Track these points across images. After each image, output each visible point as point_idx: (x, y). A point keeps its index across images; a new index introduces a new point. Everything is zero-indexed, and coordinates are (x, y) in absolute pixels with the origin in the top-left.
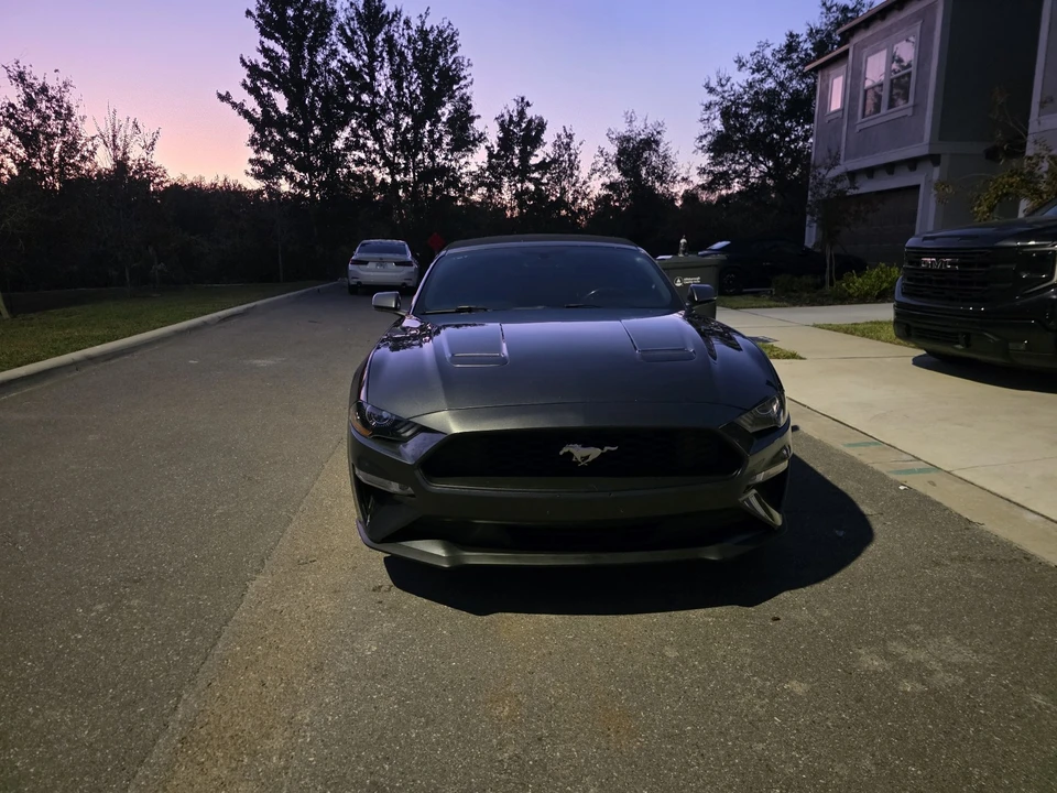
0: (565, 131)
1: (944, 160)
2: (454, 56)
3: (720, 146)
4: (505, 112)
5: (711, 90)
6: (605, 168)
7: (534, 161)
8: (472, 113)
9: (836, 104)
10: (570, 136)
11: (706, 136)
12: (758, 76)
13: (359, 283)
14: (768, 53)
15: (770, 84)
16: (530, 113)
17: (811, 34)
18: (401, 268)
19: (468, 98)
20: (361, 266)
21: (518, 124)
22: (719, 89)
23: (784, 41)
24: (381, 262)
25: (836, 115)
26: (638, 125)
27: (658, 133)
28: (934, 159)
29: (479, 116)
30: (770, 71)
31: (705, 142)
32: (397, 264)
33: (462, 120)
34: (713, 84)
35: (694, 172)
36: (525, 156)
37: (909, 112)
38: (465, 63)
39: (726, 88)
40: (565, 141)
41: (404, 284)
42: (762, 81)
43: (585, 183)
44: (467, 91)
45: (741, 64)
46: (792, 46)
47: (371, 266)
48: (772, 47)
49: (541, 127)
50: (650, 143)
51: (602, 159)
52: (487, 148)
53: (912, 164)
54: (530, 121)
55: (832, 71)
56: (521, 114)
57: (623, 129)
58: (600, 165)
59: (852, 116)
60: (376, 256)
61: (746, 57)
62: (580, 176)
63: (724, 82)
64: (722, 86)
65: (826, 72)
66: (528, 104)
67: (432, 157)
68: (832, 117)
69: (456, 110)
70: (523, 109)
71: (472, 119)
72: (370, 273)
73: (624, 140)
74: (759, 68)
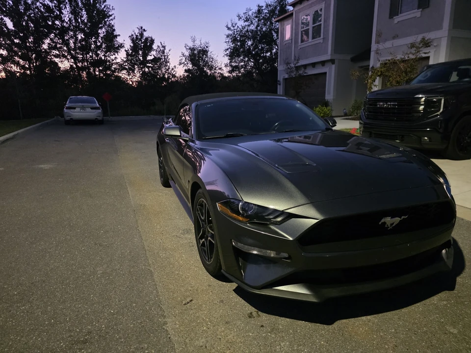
0: (161, 44)
1: (336, 62)
2: (105, 4)
3: (233, 54)
4: (133, 33)
5: (229, 29)
6: (186, 62)
7: (149, 58)
8: (115, 33)
9: (288, 36)
10: (164, 47)
11: (228, 49)
12: (247, 23)
13: (71, 119)
14: (250, 13)
15: (253, 27)
16: (146, 34)
17: (267, 6)
18: (94, 111)
19: (113, 26)
20: (72, 110)
21: (140, 40)
22: (232, 28)
23: (257, 8)
24: (83, 108)
25: (288, 42)
26: (197, 43)
27: (207, 47)
28: (332, 61)
29: (119, 35)
30: (252, 22)
31: (227, 52)
32: (92, 108)
33: (111, 37)
34: (230, 26)
35: (223, 66)
36: (145, 55)
37: (321, 41)
38: (111, 8)
39: (235, 28)
40: (162, 49)
41: (96, 119)
42: (249, 26)
43: (173, 69)
44: (112, 22)
45: (240, 18)
46: (259, 11)
47: (78, 110)
48: (252, 11)
49: (152, 41)
50: (204, 52)
51: (184, 58)
52: (125, 50)
53: (323, 63)
54: (147, 39)
55: (286, 22)
56: (142, 35)
57: (191, 45)
58: (183, 61)
59: (296, 42)
60: (80, 104)
61: (242, 15)
62: (170, 66)
63: (234, 25)
64: (233, 27)
65: (282, 22)
66: (144, 30)
67: (97, 55)
68: (286, 42)
69: (107, 32)
70: (142, 32)
71: (116, 36)
72: (78, 113)
73: (192, 50)
74: (247, 20)
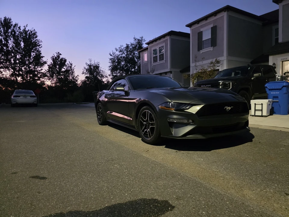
0: (70, 63)
1: (173, 72)
2: (36, 39)
3: (114, 69)
4: (53, 56)
5: (111, 55)
6: (86, 73)
7: (63, 70)
8: (41, 55)
9: (146, 59)
10: (71, 64)
11: (111, 66)
12: (121, 53)
13: (17, 103)
14: (122, 48)
15: (124, 55)
16: (61, 57)
17: (131, 44)
18: (32, 98)
19: (40, 51)
20: (17, 98)
21: (58, 59)
22: (113, 55)
23: (126, 45)
24: (25, 96)
25: (146, 62)
26: (93, 63)
27: (98, 65)
28: (171, 72)
29: (44, 57)
30: (123, 52)
31: (110, 68)
32: (31, 97)
33: (38, 57)
34: (111, 54)
35: (108, 75)
36: (60, 69)
37: (164, 62)
38: (40, 41)
39: (115, 55)
40: (70, 65)
41: (33, 103)
42: (122, 54)
43: (76, 77)
44: (40, 49)
45: (117, 50)
46: (127, 47)
47: (21, 97)
48: (123, 47)
49: (65, 61)
50: (97, 67)
51: (85, 70)
52: (48, 65)
53: (166, 73)
54: (62, 59)
55: (144, 53)
56: (59, 57)
57: (89, 63)
58: (85, 72)
59: (151, 63)
60: (24, 94)
61: (118, 48)
62: (75, 75)
63: (114, 53)
64: (114, 54)
65: (142, 52)
66: (60, 54)
67: (29, 67)
68: (145, 63)
69: (36, 54)
70: (59, 55)
71: (42, 57)
72: (21, 100)
73: (90, 66)
74: (121, 51)
